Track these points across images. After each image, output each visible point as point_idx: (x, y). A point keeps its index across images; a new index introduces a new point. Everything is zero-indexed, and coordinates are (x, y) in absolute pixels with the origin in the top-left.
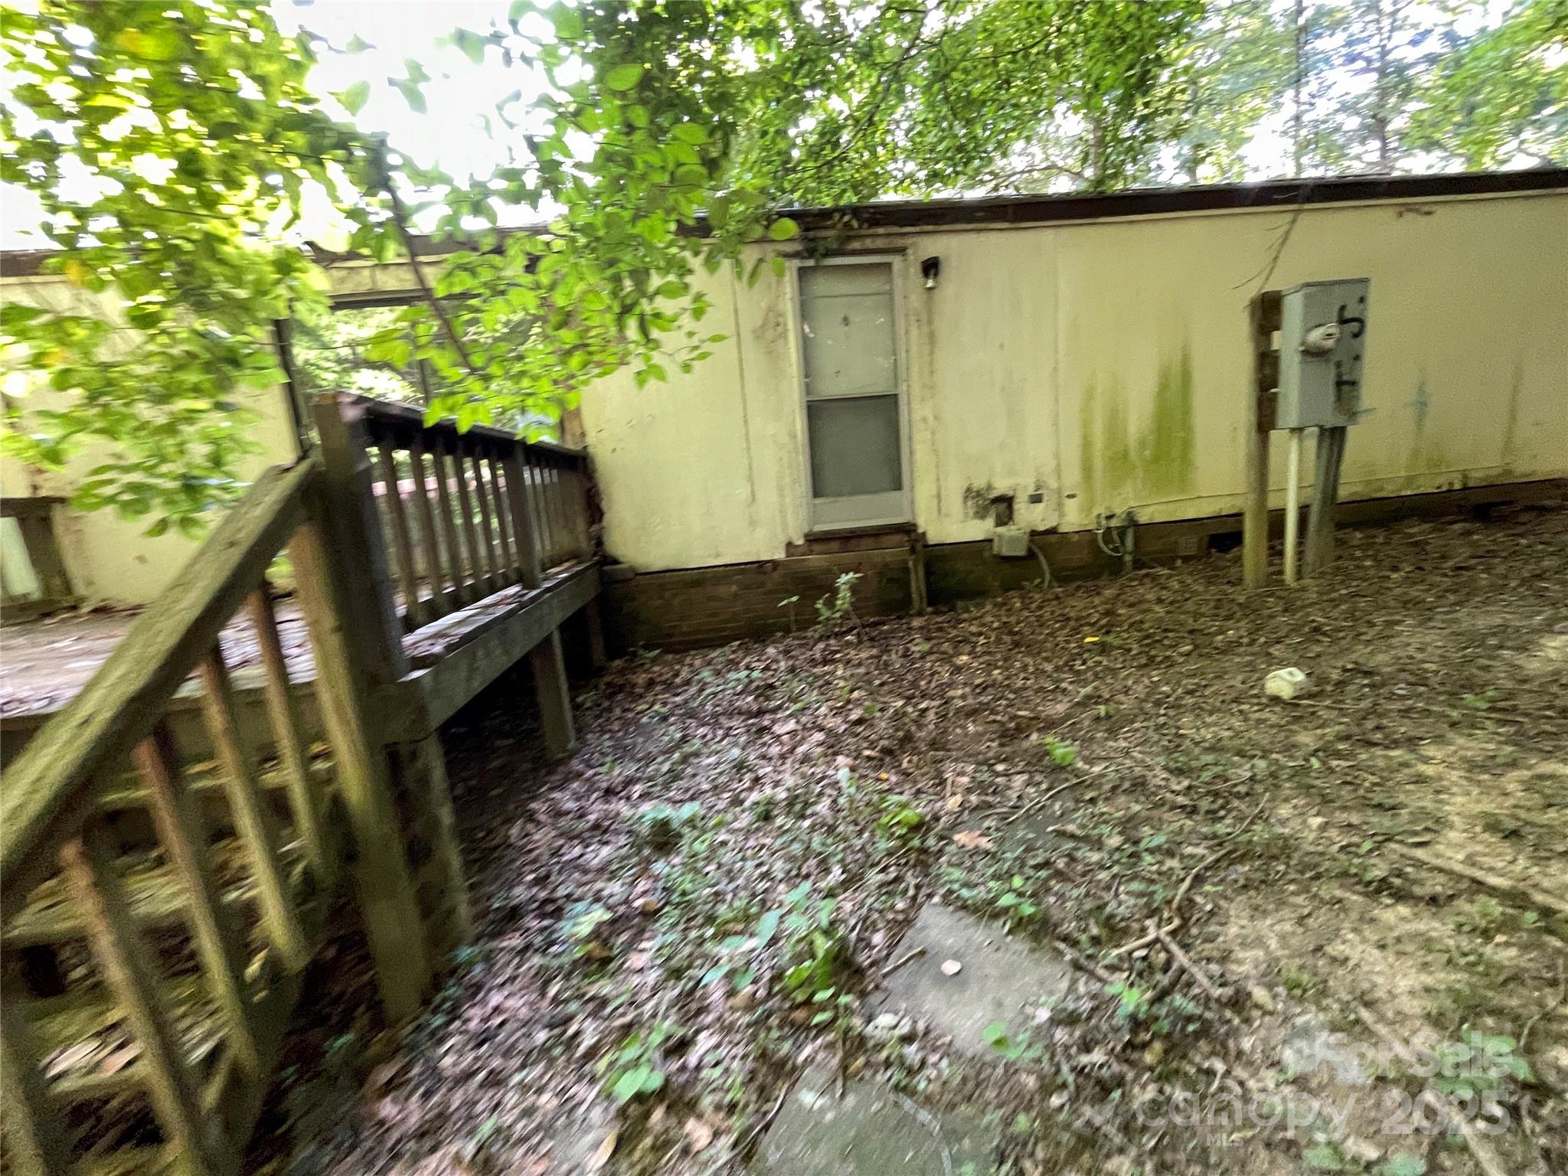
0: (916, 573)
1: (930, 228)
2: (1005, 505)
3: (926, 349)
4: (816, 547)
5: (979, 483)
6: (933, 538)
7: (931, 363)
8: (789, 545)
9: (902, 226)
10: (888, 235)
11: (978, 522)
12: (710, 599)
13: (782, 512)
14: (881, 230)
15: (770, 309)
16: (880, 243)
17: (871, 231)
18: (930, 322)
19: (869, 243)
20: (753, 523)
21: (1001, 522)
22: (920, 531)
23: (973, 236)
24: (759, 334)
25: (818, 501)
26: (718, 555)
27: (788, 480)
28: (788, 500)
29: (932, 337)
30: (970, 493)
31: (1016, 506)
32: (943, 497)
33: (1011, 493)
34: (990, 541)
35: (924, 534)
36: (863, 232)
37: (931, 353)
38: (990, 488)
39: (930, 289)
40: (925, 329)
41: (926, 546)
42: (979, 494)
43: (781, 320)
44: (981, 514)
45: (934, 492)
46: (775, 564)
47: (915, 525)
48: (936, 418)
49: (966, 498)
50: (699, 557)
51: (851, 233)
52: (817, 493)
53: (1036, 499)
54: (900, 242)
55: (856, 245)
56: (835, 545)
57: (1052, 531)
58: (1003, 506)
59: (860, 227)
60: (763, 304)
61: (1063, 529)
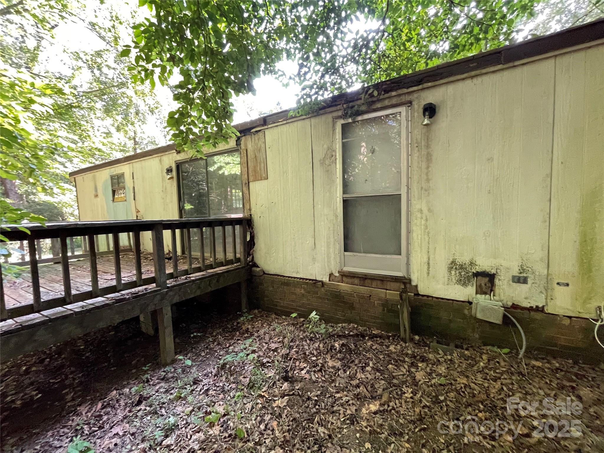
0: (403, 313)
1: (430, 84)
2: (487, 279)
3: (424, 165)
4: (345, 279)
5: (464, 258)
6: (422, 290)
7: (427, 174)
8: (331, 275)
9: (408, 88)
10: (399, 95)
11: (459, 287)
12: (293, 293)
13: (329, 257)
14: (394, 93)
15: (329, 148)
16: (394, 101)
17: (387, 95)
18: (428, 146)
19: (387, 103)
20: (314, 259)
21: (480, 291)
22: (414, 284)
23: (468, 82)
24: (322, 162)
25: (346, 253)
26: (297, 272)
27: (332, 240)
28: (331, 250)
29: (429, 158)
30: (453, 265)
31: (497, 281)
32: (431, 264)
33: (493, 271)
34: (470, 303)
35: (416, 286)
36: (382, 97)
37: (428, 168)
38: (472, 264)
39: (426, 125)
40: (424, 152)
41: (417, 294)
42: (462, 267)
43: (334, 154)
44: (463, 282)
45: (426, 260)
46: (323, 284)
47: (410, 280)
48: (429, 210)
49: (450, 269)
50: (289, 271)
51: (375, 99)
52: (346, 250)
53: (521, 280)
54: (408, 98)
55: (379, 105)
56: (356, 281)
57: (539, 310)
58: (484, 281)
59: (379, 94)
60: (325, 146)
61: (549, 309)
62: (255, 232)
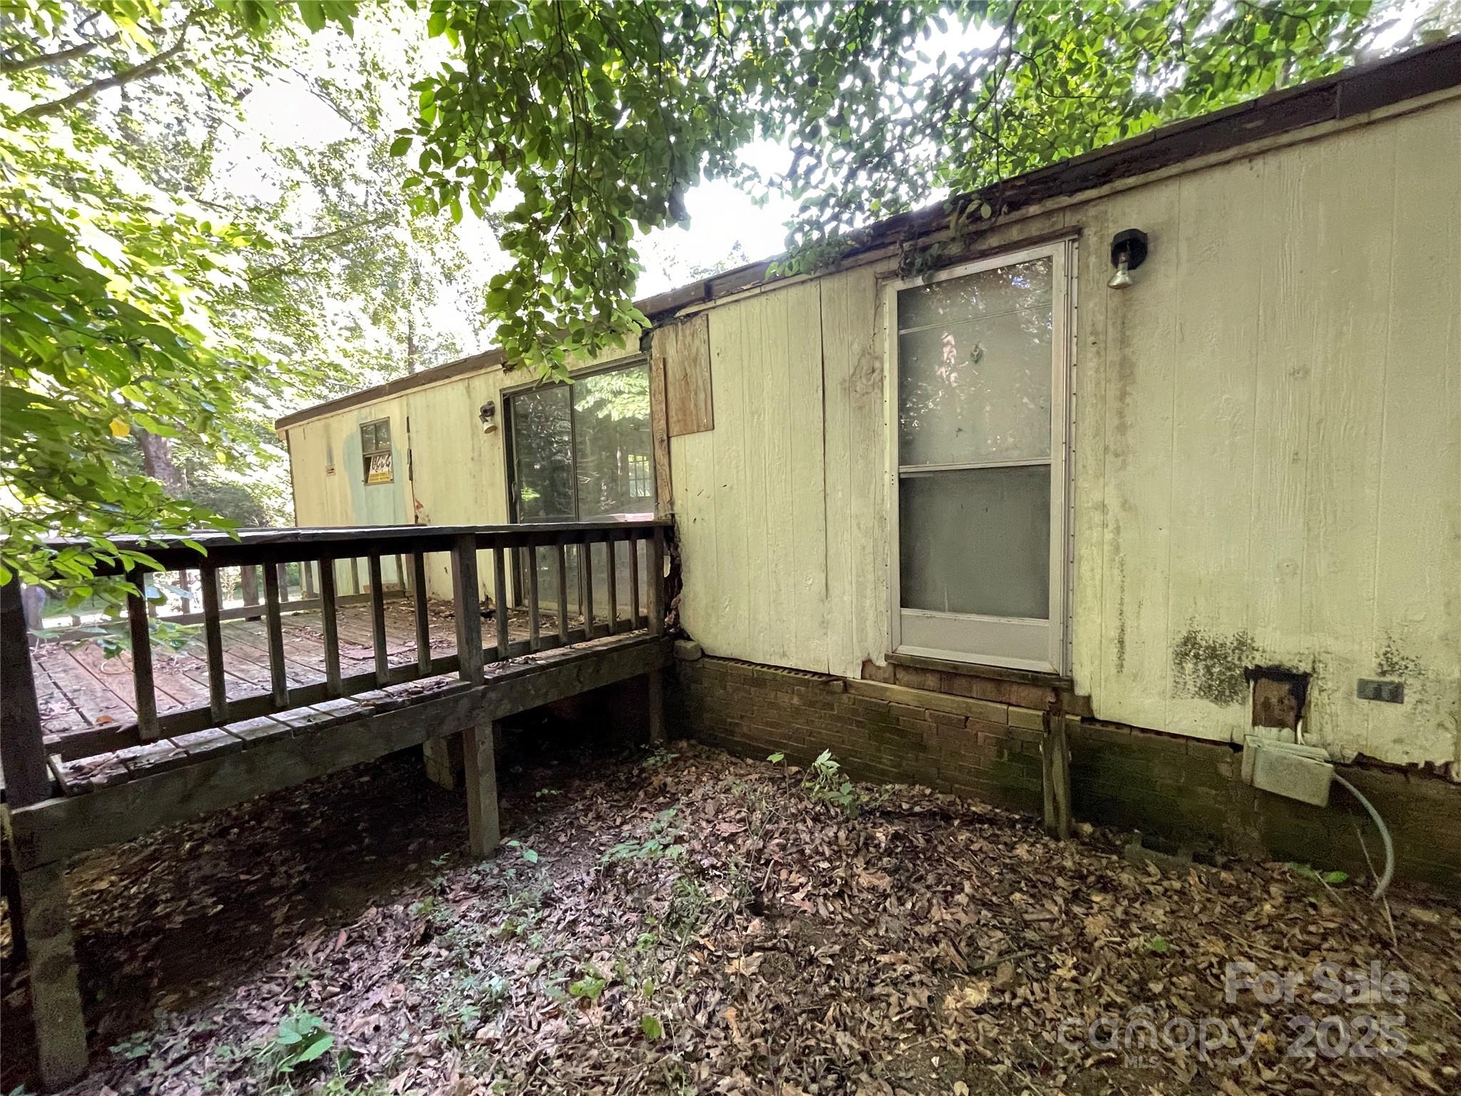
0: (1051, 763)
1: (1131, 181)
2: (1286, 687)
3: (1113, 390)
4: (901, 675)
5: (1221, 631)
6: (1103, 710)
7: (1121, 414)
8: (866, 663)
9: (1072, 193)
10: (1048, 214)
11: (1208, 706)
12: (772, 705)
13: (862, 620)
14: (1033, 209)
15: (863, 353)
16: (1034, 229)
17: (1016, 215)
18: (1124, 341)
19: (1015, 234)
20: (824, 624)
21: (1264, 716)
22: (1081, 691)
23: (1241, 170)
24: (848, 387)
25: (906, 611)
26: (784, 655)
27: (871, 577)
28: (868, 603)
29: (1126, 370)
30: (1188, 648)
31: (1314, 694)
32: (1127, 643)
33: (1304, 667)
34: (1237, 748)
35: (1088, 699)
36: (1002, 220)
37: (1123, 395)
38: (1242, 645)
39: (1121, 287)
40: (1113, 356)
41: (1093, 720)
42: (1214, 653)
43: (877, 365)
44: (1220, 691)
45: (1114, 633)
46: (847, 685)
47: (1071, 683)
48: (1125, 505)
49: (1181, 657)
50: (763, 651)
51: (984, 226)
52: (904, 604)
53: (1383, 692)
54: (1070, 220)
55: (994, 241)
56: (931, 680)
58: (1277, 690)
59: (996, 213)
60: (856, 347)
62: (683, 557)
